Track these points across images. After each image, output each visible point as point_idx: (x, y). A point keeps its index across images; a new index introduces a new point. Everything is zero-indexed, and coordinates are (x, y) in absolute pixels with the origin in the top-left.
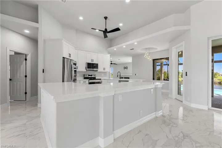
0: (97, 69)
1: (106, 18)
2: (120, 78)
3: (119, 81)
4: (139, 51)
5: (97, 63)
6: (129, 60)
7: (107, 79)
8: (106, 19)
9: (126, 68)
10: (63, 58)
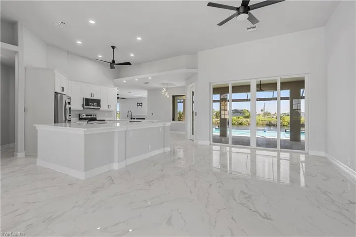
0: (99, 107)
1: (113, 47)
2: (131, 119)
3: (130, 122)
4: (156, 85)
5: (99, 99)
6: (144, 94)
7: (113, 119)
8: (113, 49)
9: (140, 104)
10: (55, 93)
